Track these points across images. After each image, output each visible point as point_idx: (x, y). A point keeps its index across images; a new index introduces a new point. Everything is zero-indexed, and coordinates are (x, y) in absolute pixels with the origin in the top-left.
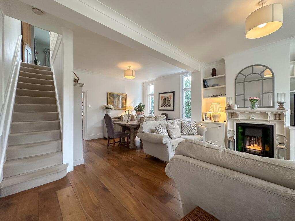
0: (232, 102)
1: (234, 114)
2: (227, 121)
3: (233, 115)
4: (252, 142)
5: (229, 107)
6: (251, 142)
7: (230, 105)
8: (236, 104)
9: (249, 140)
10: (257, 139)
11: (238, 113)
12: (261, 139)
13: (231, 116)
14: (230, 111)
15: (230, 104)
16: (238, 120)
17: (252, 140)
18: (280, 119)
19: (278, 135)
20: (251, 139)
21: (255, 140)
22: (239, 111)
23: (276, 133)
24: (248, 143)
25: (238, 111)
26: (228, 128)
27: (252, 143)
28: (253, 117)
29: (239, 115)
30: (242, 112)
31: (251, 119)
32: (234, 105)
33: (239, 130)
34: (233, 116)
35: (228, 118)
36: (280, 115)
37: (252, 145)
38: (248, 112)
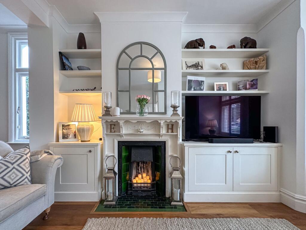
0: (111, 103)
1: (115, 125)
2: (104, 140)
4: (140, 169)
5: (107, 111)
6: (138, 170)
7: (109, 108)
8: (118, 106)
9: (136, 167)
10: (146, 164)
11: (121, 123)
12: (150, 164)
13: (111, 128)
14: (109, 118)
15: (109, 105)
16: (121, 136)
17: (140, 167)
18: (172, 132)
19: (172, 156)
20: (138, 166)
21: (144, 166)
22: (123, 120)
23: (169, 153)
24: (134, 173)
25: (121, 119)
26: (106, 153)
27: (140, 171)
28: (142, 131)
29: (122, 127)
30: (127, 122)
31: (139, 133)
32: (114, 108)
33: (123, 154)
34: (114, 128)
35: (105, 132)
36: (172, 125)
37: (140, 176)
38: (136, 121)
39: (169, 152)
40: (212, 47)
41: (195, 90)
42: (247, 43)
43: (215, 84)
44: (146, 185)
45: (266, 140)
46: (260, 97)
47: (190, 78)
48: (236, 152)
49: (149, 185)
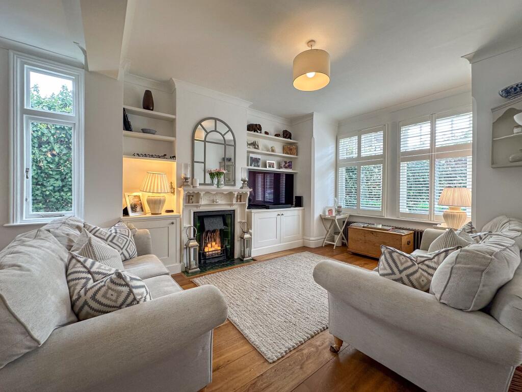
1: (193, 196)
2: (183, 211)
3: (191, 198)
6: (206, 240)
7: (187, 179)
8: (193, 177)
11: (202, 194)
13: (189, 199)
16: (198, 206)
18: (240, 201)
19: (240, 222)
20: (207, 236)
21: (211, 236)
22: (204, 191)
25: (202, 190)
26: (185, 225)
28: (217, 201)
29: (202, 198)
30: (208, 193)
31: (215, 203)
33: (197, 224)
35: (185, 203)
36: (241, 196)
37: (209, 245)
38: (215, 193)
39: (238, 219)
40: (266, 133)
41: (254, 166)
42: (287, 134)
43: (267, 162)
44: (216, 252)
45: (296, 206)
46: (293, 175)
47: (251, 155)
48: (282, 214)
49: (219, 251)
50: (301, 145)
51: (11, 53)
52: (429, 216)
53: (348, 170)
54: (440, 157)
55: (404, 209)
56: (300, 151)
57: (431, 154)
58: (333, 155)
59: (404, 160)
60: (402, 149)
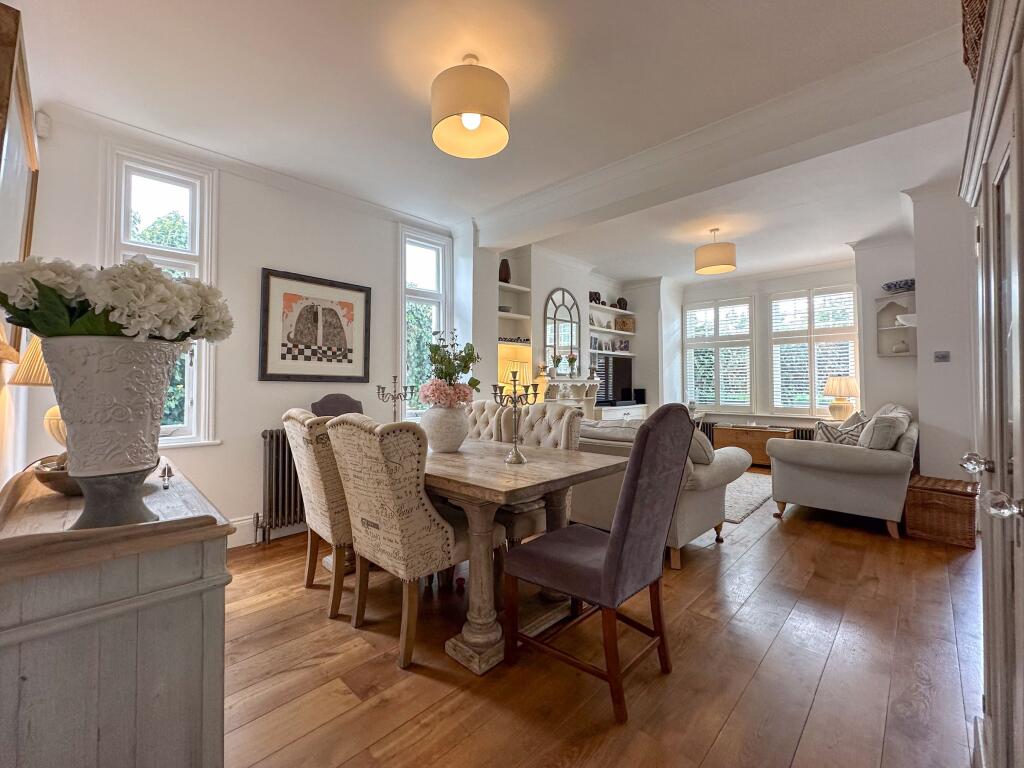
46: (631, 359)
50: (639, 316)
51: (400, 225)
52: (811, 410)
53: (697, 354)
54: (818, 340)
55: (778, 403)
56: (639, 325)
57: (808, 336)
58: (679, 333)
59: (777, 342)
60: (774, 330)
